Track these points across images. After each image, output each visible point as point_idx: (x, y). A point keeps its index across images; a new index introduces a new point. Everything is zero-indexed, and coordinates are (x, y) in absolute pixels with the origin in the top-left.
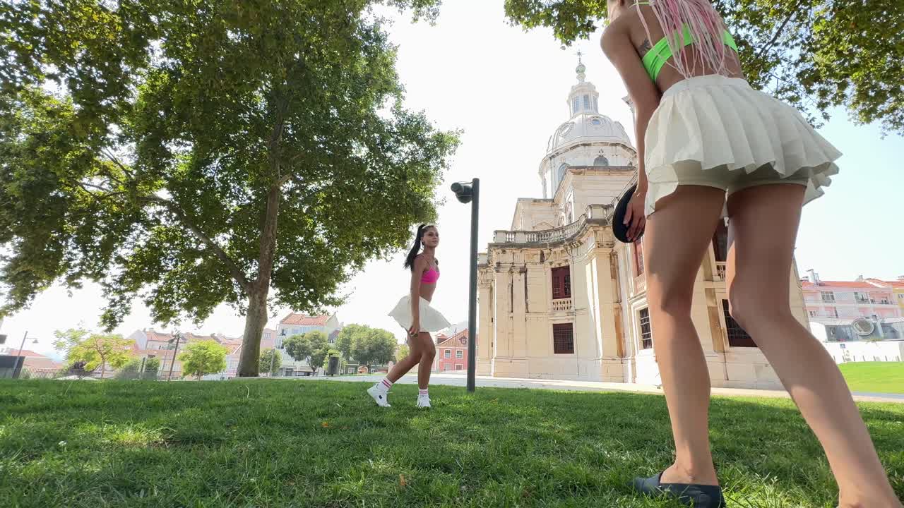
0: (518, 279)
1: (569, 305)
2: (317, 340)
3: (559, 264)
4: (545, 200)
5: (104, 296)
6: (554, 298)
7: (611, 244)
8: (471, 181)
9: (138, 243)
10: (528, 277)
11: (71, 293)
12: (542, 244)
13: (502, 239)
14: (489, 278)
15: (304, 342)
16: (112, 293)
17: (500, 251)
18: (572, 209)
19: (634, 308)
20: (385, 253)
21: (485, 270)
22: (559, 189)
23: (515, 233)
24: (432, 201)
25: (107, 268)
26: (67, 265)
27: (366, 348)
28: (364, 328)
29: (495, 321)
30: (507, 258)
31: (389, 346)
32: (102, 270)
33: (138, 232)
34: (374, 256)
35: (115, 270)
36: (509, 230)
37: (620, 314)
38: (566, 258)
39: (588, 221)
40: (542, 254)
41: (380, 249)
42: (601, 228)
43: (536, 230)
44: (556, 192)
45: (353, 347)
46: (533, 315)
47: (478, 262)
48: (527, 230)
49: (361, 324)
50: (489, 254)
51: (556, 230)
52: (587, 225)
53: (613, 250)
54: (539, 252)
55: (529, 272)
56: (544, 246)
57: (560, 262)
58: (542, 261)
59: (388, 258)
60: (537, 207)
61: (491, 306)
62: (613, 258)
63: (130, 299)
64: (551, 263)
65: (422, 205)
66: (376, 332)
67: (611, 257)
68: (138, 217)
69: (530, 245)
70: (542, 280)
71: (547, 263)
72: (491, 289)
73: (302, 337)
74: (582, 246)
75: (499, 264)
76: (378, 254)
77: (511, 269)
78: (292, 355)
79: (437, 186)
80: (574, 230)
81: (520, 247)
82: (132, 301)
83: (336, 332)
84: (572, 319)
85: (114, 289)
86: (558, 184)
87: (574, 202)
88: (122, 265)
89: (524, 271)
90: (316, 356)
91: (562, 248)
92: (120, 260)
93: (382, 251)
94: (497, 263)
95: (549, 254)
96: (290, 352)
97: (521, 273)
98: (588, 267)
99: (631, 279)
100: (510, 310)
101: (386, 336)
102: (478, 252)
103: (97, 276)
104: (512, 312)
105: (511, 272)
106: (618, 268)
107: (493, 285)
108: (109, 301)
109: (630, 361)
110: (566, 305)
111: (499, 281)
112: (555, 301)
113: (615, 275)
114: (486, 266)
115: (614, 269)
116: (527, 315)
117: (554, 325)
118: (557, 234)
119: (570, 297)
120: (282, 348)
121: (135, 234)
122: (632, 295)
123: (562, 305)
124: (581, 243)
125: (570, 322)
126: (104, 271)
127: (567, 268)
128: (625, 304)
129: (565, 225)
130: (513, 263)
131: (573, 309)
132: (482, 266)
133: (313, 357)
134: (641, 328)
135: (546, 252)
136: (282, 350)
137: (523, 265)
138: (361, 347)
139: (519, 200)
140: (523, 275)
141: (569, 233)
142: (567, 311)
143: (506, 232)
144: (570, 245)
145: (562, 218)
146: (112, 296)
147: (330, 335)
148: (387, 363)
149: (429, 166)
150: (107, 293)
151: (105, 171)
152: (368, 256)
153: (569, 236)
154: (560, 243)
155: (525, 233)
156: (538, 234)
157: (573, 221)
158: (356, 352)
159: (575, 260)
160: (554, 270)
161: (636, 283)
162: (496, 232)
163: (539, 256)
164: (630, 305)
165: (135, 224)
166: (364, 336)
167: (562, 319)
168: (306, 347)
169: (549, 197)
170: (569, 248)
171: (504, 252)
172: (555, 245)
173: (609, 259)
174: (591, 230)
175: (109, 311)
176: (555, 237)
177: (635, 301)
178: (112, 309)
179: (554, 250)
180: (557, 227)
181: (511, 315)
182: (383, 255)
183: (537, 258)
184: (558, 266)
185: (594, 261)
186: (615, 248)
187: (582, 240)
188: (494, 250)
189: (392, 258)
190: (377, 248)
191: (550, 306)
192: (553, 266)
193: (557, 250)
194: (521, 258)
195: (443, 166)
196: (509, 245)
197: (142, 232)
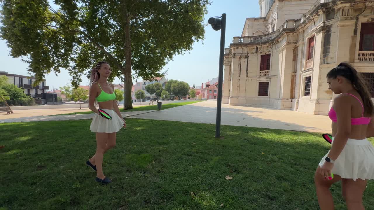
0: (244, 61)
1: (268, 73)
2: (158, 86)
3: (265, 53)
4: (261, 18)
5: (70, 75)
6: (260, 70)
7: (296, 42)
8: (221, 16)
9: (78, 52)
10: (248, 60)
11: (57, 74)
12: (257, 43)
13: (237, 42)
14: (229, 60)
15: (152, 87)
16: (73, 74)
17: (236, 47)
18: (275, 23)
19: (303, 76)
20: (181, 51)
21: (228, 57)
22: (270, 11)
23: (244, 38)
24: (202, 24)
25: (69, 63)
26: (53, 62)
27: (177, 89)
28: (176, 81)
29: (232, 81)
30: (239, 51)
31: (186, 89)
32: (67, 64)
33: (76, 46)
34: (176, 53)
35: (72, 64)
36: (240, 36)
37: (295, 79)
38: (269, 50)
39: (284, 30)
40: (257, 48)
41: (179, 49)
42: (291, 34)
43: (254, 35)
44: (267, 14)
45: (172, 89)
46: (249, 78)
47: (225, 53)
48: (250, 36)
49: (175, 80)
50: (230, 49)
51: (265, 35)
52: (284, 32)
53: (296, 46)
54: (255, 47)
55: (249, 58)
56: (258, 44)
57: (266, 52)
58: (257, 52)
59: (183, 53)
60: (256, 23)
61: (230, 74)
62: (295, 50)
63: (80, 75)
64: (261, 53)
65: (197, 27)
66: (181, 83)
67: (294, 49)
68: (74, 40)
69: (251, 44)
70: (255, 61)
71: (259, 53)
72: (230, 66)
73: (152, 85)
74: (279, 43)
75: (235, 54)
76: (178, 51)
77: (240, 56)
78: (149, 92)
79: (205, 15)
80: (275, 35)
81: (246, 45)
82: (81, 76)
83: (165, 83)
84: (269, 80)
85: (73, 72)
86: (269, 9)
87: (277, 19)
88: (74, 62)
89: (247, 57)
90: (158, 92)
91: (268, 45)
92: (72, 59)
93: (180, 50)
94: (234, 54)
95: (260, 48)
96: (148, 91)
97: (245, 58)
98: (281, 55)
99: (304, 61)
100: (239, 76)
101: (185, 84)
102: (225, 48)
103: (66, 66)
104: (240, 77)
105: (241, 58)
106: (297, 55)
107: (231, 63)
108: (72, 77)
109: (296, 101)
110: (267, 73)
111: (234, 62)
112: (261, 71)
113: (295, 59)
114: (228, 55)
115: (295, 55)
116: (247, 78)
117: (259, 83)
118: (266, 37)
119: (269, 69)
120: (145, 89)
121: (75, 47)
122: (303, 69)
123: (265, 74)
124: (278, 42)
125: (268, 81)
126: (68, 64)
127: (269, 55)
128: (298, 74)
129: (270, 32)
130: (242, 53)
131: (270, 75)
132: (226, 55)
133: (157, 93)
134: (305, 86)
135: (259, 47)
136: (145, 90)
137: (247, 54)
138: (175, 89)
139: (247, 19)
140: (246, 59)
141: (272, 37)
142: (267, 76)
143: (239, 38)
144: (272, 43)
145: (269, 28)
146: (73, 75)
147: (163, 84)
148: (186, 95)
149: (200, 4)
150: (71, 73)
151: (53, 19)
152: (174, 53)
153: (272, 38)
154: (267, 42)
155: (249, 37)
156: (256, 37)
157: (275, 30)
158: (173, 91)
159: (274, 51)
160: (262, 56)
161: (306, 63)
162: (234, 38)
163: (255, 49)
164: (301, 74)
165: (74, 43)
166: (176, 84)
167: (264, 80)
168: (154, 89)
169: (263, 16)
170: (271, 44)
171: (238, 48)
172: (264, 43)
173: (293, 51)
174: (285, 34)
175: (73, 81)
176: (264, 39)
177: (304, 72)
178: (74, 80)
179: (263, 46)
180: (266, 33)
181: (239, 78)
182: (180, 52)
183: (254, 51)
184: (264, 54)
185: (285, 52)
186: (297, 45)
187: (279, 40)
188: (233, 47)
189: (184, 53)
190: (178, 49)
191: (258, 74)
192: (262, 54)
193: (265, 46)
194: (246, 50)
195: (207, 3)
196: (241, 44)
197: (78, 47)
